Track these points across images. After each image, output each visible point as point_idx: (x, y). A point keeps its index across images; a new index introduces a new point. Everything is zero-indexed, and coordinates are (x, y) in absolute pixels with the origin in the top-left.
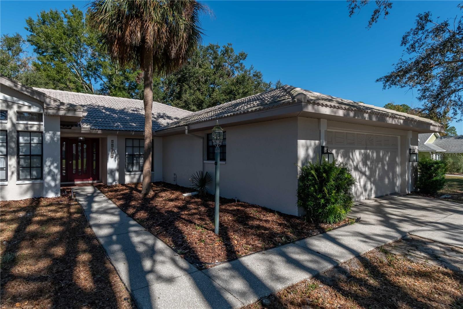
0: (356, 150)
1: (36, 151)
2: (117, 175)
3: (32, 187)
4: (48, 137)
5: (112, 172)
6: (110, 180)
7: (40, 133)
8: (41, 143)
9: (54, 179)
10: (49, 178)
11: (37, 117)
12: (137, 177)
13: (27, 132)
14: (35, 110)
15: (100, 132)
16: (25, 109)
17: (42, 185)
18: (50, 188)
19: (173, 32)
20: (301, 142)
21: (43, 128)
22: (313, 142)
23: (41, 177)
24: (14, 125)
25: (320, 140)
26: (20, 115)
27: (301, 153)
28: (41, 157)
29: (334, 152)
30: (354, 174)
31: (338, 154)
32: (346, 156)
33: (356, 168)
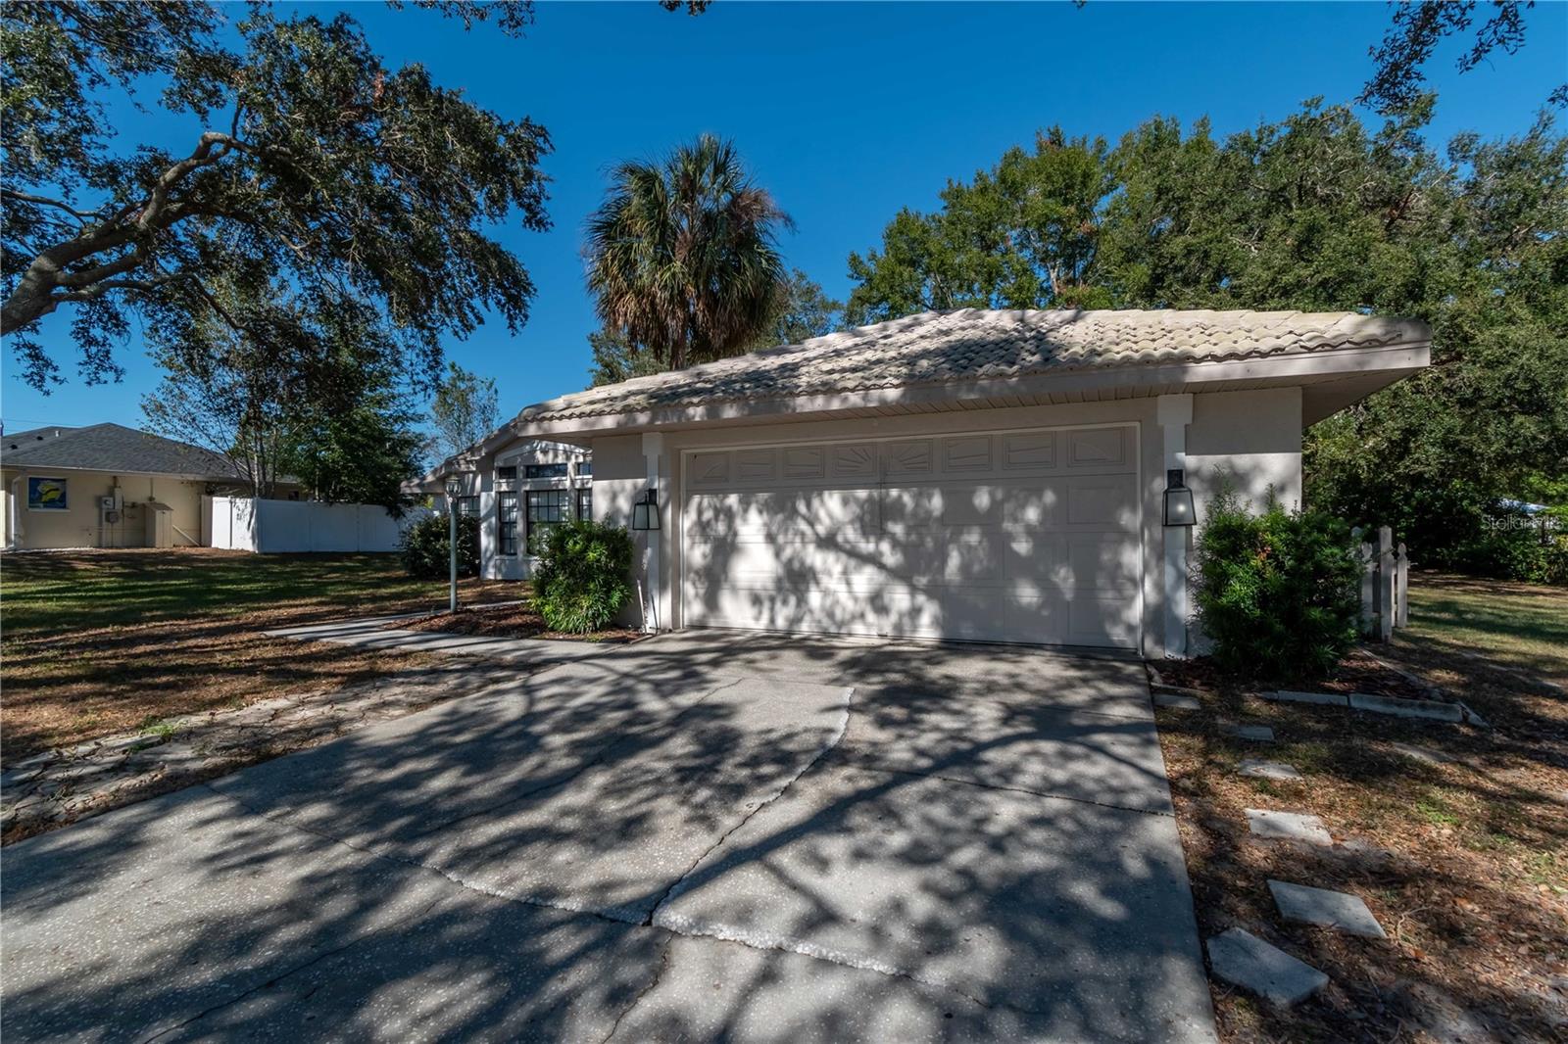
0: (826, 494)
16: (580, 459)
22: (628, 484)
24: (573, 482)
26: (580, 468)
27: (602, 508)
29: (733, 500)
30: (816, 558)
31: (745, 504)
32: (782, 509)
33: (828, 542)
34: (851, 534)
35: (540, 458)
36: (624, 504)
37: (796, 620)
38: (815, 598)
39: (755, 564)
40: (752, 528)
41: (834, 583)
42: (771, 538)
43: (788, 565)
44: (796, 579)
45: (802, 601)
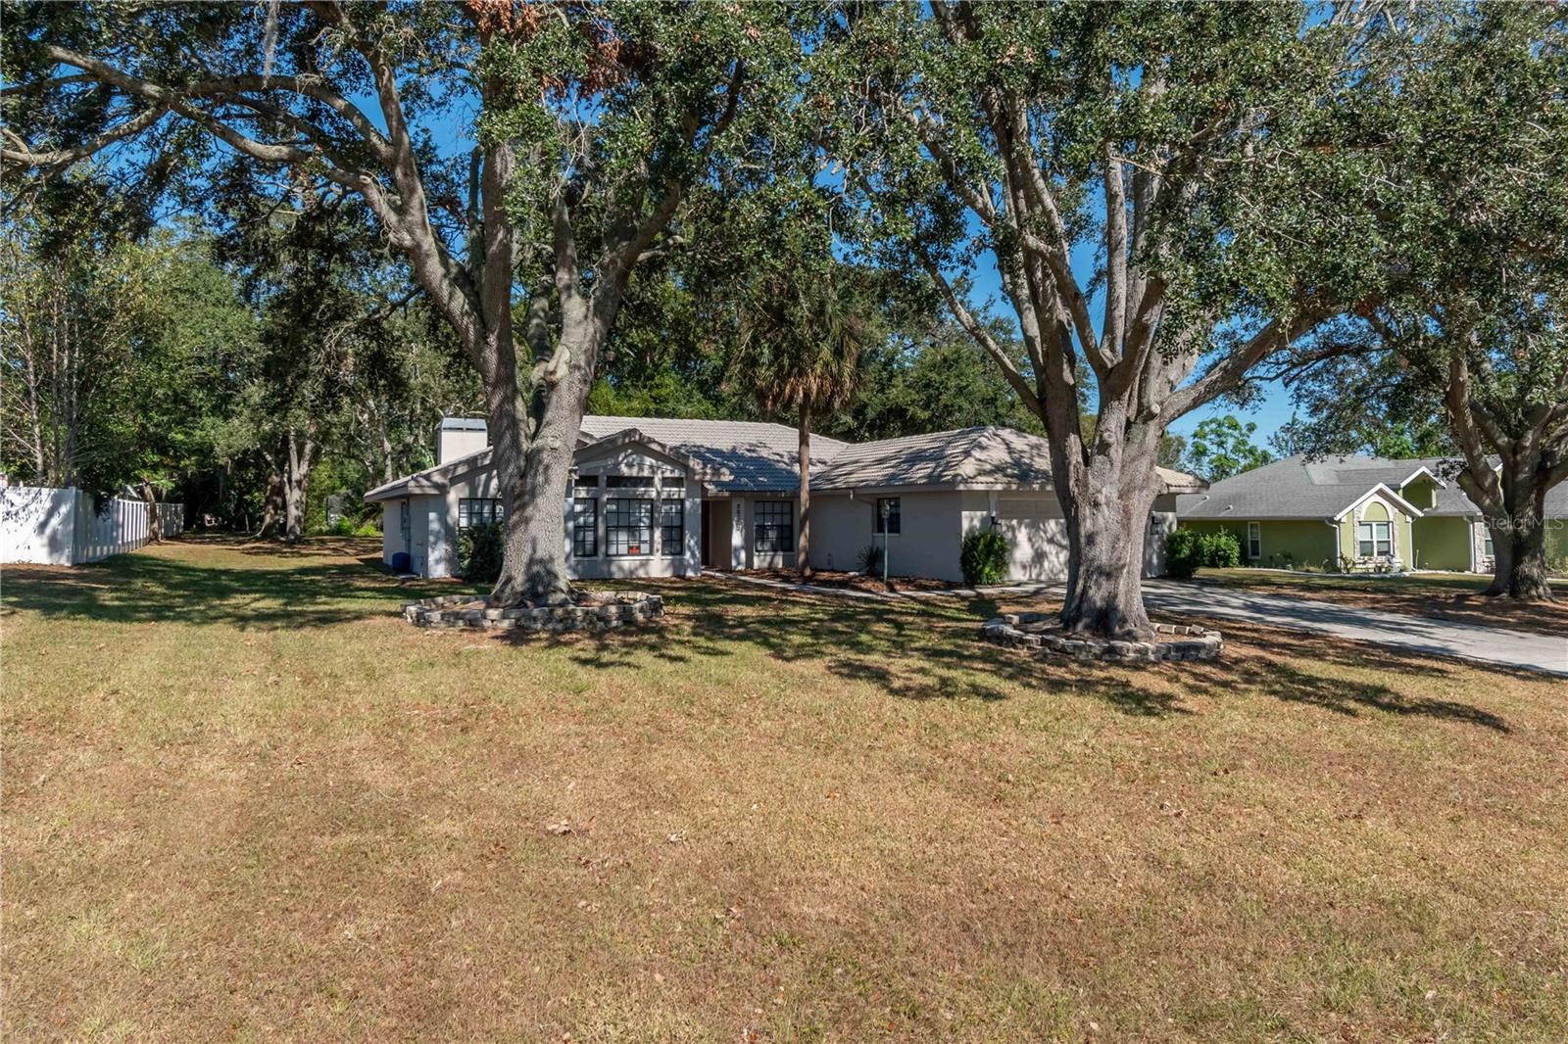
0: (1050, 520)
1: (677, 523)
2: (743, 555)
3: (673, 564)
4: (688, 504)
5: (737, 549)
6: (734, 563)
7: (682, 501)
8: (682, 512)
9: (693, 555)
10: (688, 555)
11: (677, 482)
12: (768, 559)
13: (669, 501)
14: (676, 474)
15: (727, 494)
16: (668, 474)
17: (681, 561)
18: (689, 565)
19: (837, 382)
20: (965, 514)
21: (683, 495)
22: (979, 513)
23: (681, 553)
24: (658, 493)
25: (989, 510)
26: (665, 482)
27: (965, 525)
28: (681, 528)
29: (1014, 522)
30: (1047, 547)
31: (1020, 524)
32: (1034, 527)
33: (1051, 541)
34: (1059, 537)
35: (625, 470)
36: (977, 523)
37: (1040, 575)
38: (1046, 564)
39: (1023, 551)
40: (1022, 535)
41: (1053, 558)
42: (1030, 539)
43: (1036, 551)
44: (1039, 557)
45: (1042, 565)
